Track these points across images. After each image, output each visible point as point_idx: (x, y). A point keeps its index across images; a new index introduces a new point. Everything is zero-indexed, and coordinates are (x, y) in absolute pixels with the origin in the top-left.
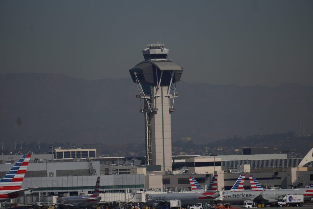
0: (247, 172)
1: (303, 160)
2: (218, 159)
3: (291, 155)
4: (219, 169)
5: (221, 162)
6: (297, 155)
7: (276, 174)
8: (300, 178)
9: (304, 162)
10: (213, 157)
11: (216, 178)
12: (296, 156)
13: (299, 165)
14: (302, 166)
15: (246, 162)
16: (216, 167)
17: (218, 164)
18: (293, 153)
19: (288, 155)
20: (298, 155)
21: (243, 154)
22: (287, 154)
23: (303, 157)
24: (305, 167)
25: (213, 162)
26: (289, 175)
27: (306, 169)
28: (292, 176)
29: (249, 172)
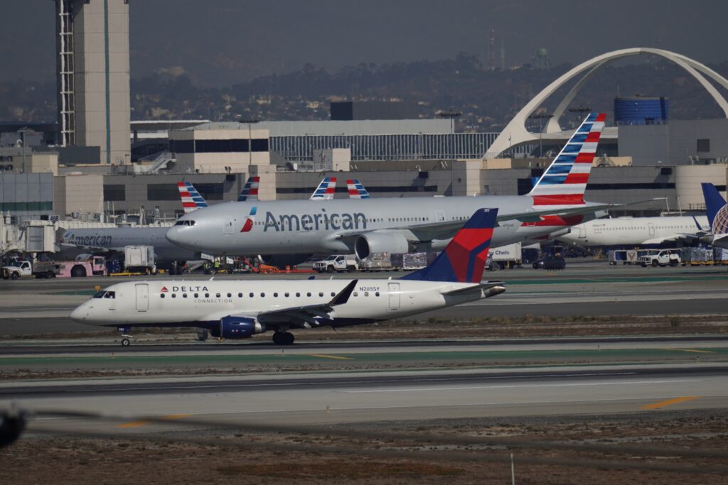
0: (341, 171)
1: (499, 138)
2: (260, 131)
3: (464, 121)
4: (262, 158)
5: (267, 140)
6: (480, 121)
7: (424, 175)
8: (490, 187)
9: (502, 142)
10: (246, 125)
11: (254, 185)
12: (480, 124)
13: (489, 151)
14: (496, 155)
15: (338, 142)
16: (254, 154)
17: (260, 145)
18: (470, 114)
19: (456, 122)
20: (483, 120)
21: (330, 115)
22: (453, 120)
23: (501, 129)
24: (504, 157)
25: (247, 141)
26: (460, 180)
27: (507, 164)
28: (468, 182)
29: (348, 170)
